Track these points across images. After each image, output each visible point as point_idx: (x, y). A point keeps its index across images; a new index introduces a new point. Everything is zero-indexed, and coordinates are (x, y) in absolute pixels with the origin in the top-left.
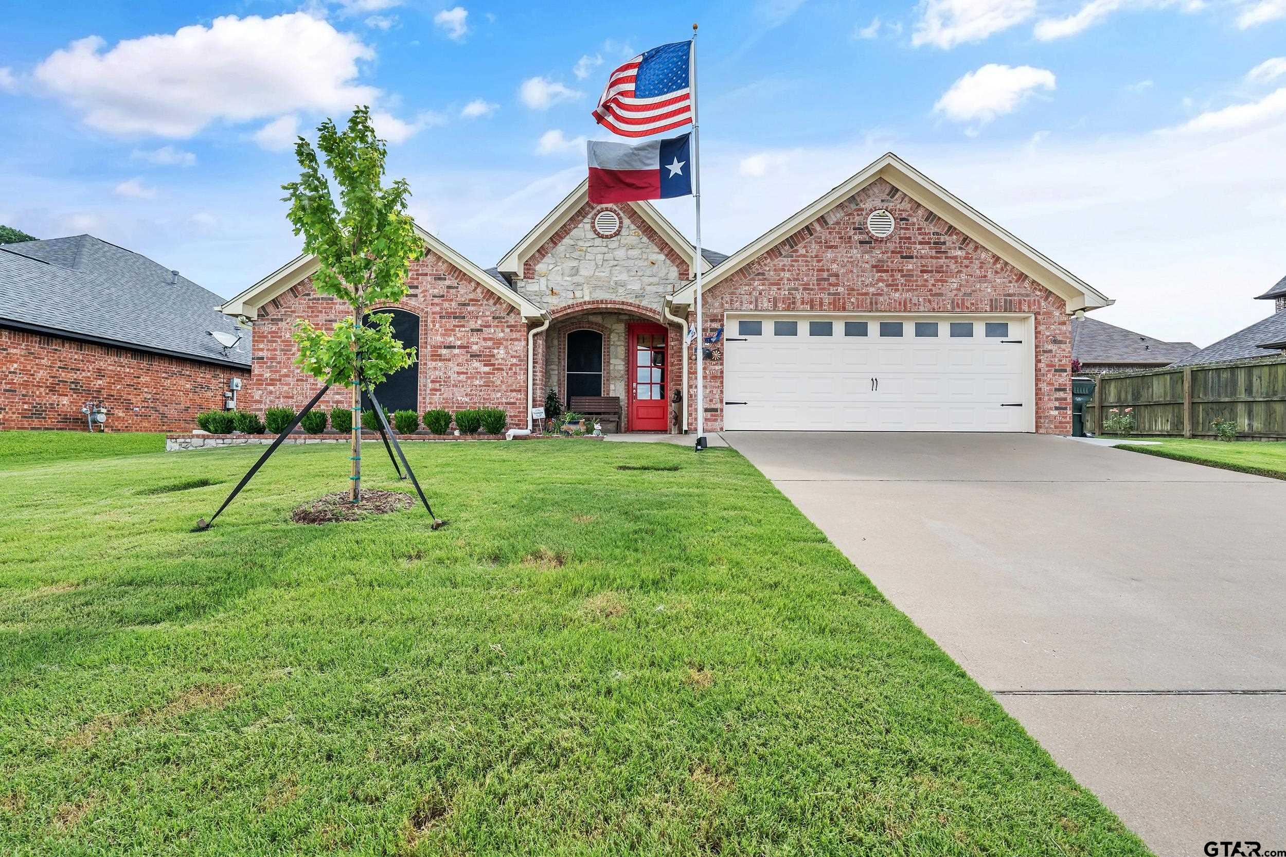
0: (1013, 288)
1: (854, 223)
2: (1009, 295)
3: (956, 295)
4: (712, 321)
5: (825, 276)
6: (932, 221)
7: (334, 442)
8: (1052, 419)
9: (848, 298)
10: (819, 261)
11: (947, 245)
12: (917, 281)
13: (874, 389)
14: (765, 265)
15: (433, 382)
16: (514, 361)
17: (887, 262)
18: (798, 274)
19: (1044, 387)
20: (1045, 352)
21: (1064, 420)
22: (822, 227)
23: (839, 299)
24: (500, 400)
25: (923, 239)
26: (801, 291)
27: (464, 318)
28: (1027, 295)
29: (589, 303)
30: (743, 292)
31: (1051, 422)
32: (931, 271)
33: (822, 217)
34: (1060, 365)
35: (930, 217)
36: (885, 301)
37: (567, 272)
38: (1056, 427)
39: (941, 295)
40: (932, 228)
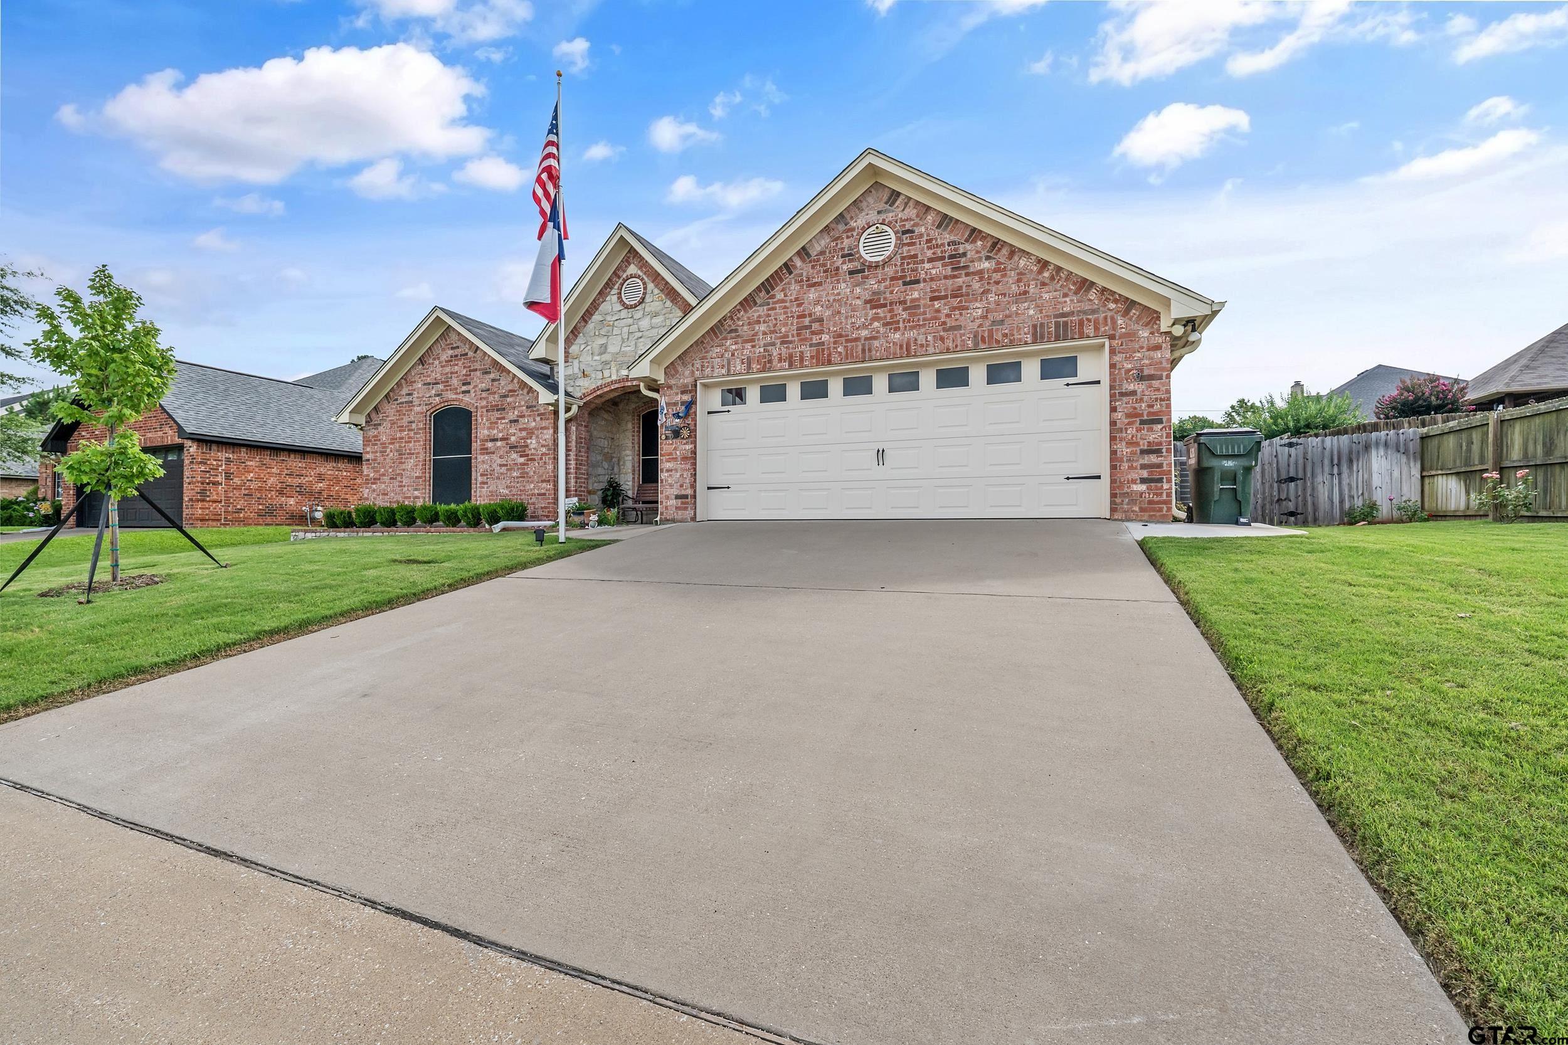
0: (1069, 304)
1: (843, 249)
2: (1063, 315)
3: (980, 326)
4: (683, 393)
5: (807, 323)
6: (947, 226)
7: (381, 534)
8: (1133, 498)
9: (835, 348)
10: (799, 305)
11: (969, 256)
12: (925, 313)
13: (881, 463)
14: (738, 319)
15: (482, 475)
16: (544, 450)
17: (885, 293)
18: (775, 325)
19: (1123, 449)
20: (1122, 394)
21: (1156, 498)
22: (803, 260)
23: (823, 350)
24: (533, 492)
25: (934, 253)
26: (778, 346)
27: (504, 409)
28: (1094, 312)
29: (616, 382)
30: (714, 355)
31: (1133, 502)
32: (946, 297)
33: (803, 248)
34: (1149, 414)
35: (945, 221)
36: (882, 345)
37: (597, 351)
38: (1142, 510)
39: (959, 327)
40: (948, 237)
